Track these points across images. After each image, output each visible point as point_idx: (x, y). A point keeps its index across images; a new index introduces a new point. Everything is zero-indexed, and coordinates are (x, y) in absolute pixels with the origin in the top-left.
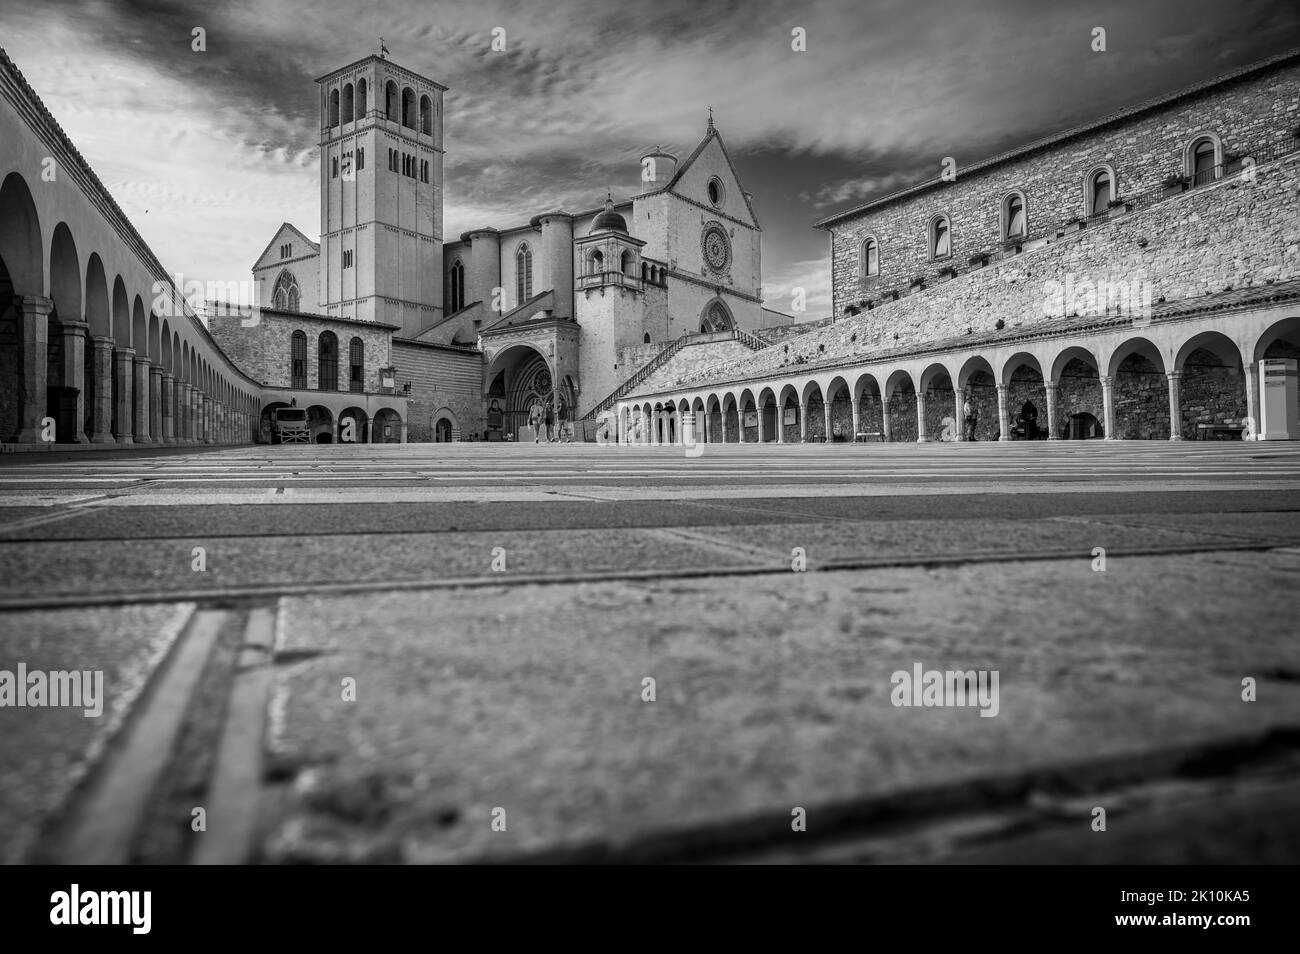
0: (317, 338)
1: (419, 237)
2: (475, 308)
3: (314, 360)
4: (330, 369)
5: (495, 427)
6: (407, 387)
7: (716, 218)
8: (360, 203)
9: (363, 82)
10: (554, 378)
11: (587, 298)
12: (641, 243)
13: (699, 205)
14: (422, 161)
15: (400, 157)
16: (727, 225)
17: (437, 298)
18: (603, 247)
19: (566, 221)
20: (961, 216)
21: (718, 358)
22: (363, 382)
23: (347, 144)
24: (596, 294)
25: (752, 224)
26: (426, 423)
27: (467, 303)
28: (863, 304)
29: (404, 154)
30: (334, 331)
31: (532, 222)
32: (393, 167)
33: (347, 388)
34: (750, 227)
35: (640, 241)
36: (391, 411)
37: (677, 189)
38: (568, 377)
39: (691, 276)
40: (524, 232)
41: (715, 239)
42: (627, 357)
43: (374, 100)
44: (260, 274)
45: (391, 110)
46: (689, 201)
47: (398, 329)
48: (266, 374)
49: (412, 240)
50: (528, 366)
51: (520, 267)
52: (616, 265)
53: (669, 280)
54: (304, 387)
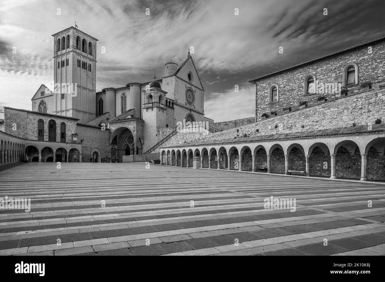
0: (48, 122)
1: (88, 90)
2: (107, 114)
3: (47, 130)
4: (53, 133)
5: (114, 155)
6: (82, 141)
7: (190, 86)
8: (67, 78)
9: (69, 36)
10: (135, 139)
11: (147, 111)
12: (166, 93)
13: (185, 81)
14: (89, 64)
15: (81, 62)
16: (194, 89)
17: (94, 110)
18: (153, 93)
19: (138, 86)
20: (322, 76)
21: (195, 133)
22: (65, 138)
23: (63, 57)
24: (150, 110)
25: (202, 89)
26: (89, 153)
27: (104, 112)
28: (272, 113)
29: (83, 61)
30: (55, 120)
31: (126, 86)
32: (79, 65)
33: (59, 141)
34: (201, 90)
35: (165, 92)
36: (76, 149)
37: (178, 75)
38: (139, 138)
39: (182, 105)
40: (124, 89)
41: (190, 93)
42: (161, 132)
43: (72, 42)
44: (34, 101)
45: (78, 46)
46: (182, 79)
47: (79, 120)
48: (28, 135)
49: (85, 91)
50: (125, 134)
51: (122, 101)
52: (157, 100)
53: (175, 106)
54: (43, 140)
